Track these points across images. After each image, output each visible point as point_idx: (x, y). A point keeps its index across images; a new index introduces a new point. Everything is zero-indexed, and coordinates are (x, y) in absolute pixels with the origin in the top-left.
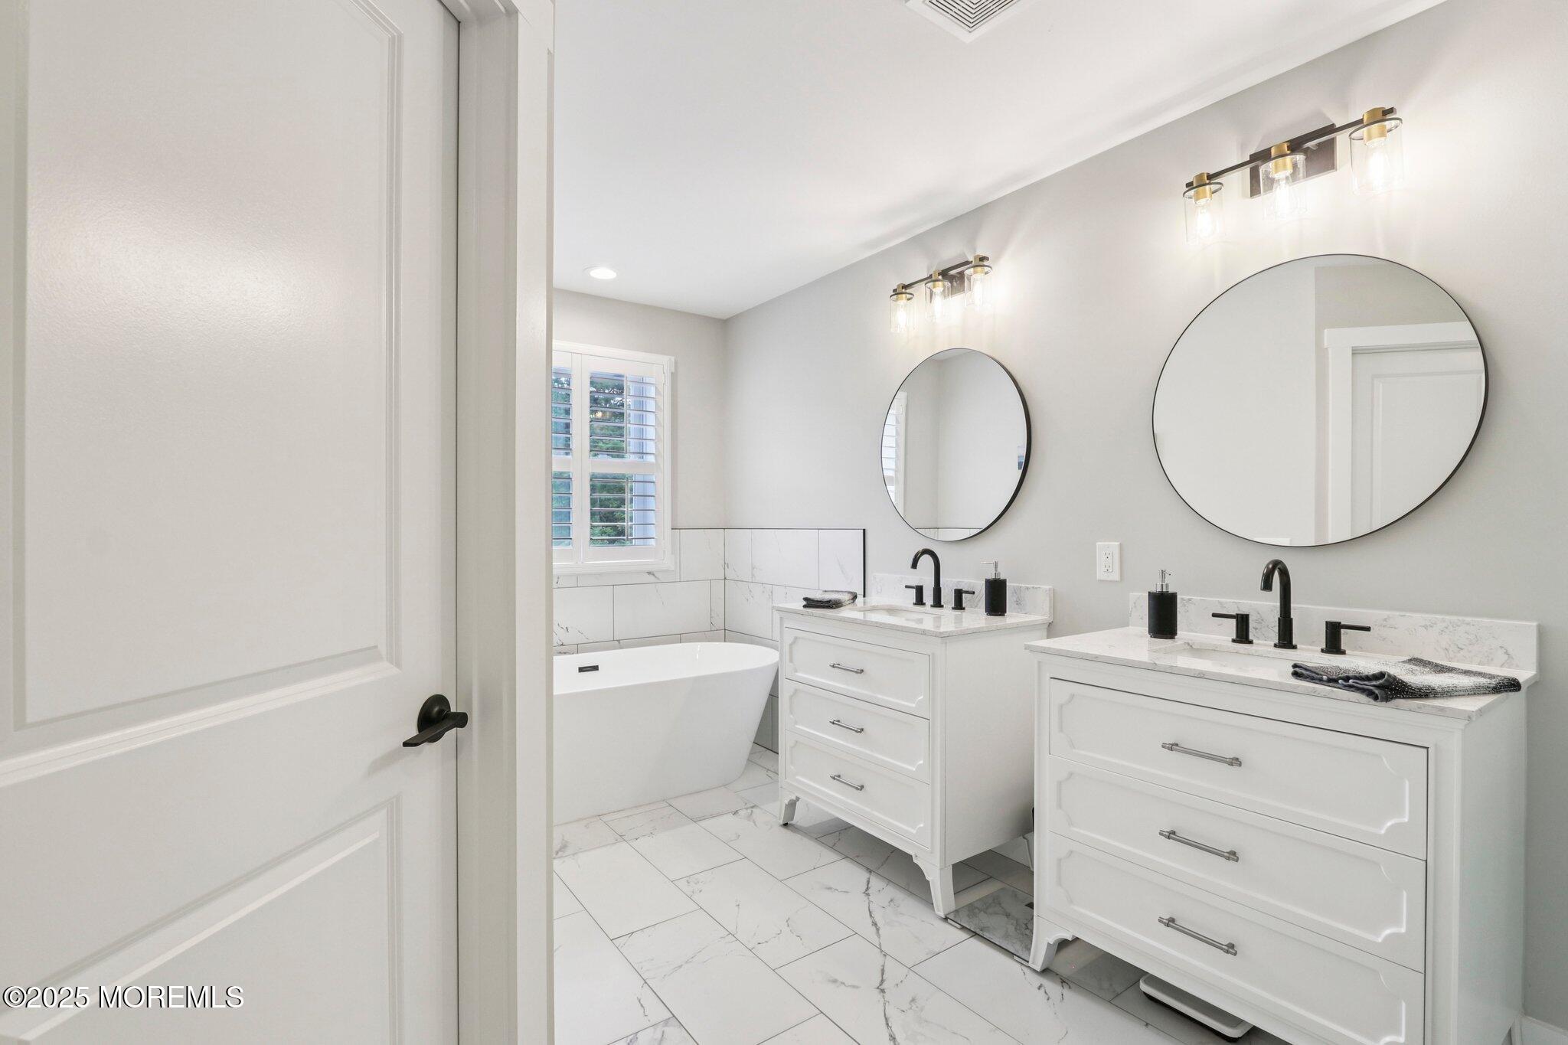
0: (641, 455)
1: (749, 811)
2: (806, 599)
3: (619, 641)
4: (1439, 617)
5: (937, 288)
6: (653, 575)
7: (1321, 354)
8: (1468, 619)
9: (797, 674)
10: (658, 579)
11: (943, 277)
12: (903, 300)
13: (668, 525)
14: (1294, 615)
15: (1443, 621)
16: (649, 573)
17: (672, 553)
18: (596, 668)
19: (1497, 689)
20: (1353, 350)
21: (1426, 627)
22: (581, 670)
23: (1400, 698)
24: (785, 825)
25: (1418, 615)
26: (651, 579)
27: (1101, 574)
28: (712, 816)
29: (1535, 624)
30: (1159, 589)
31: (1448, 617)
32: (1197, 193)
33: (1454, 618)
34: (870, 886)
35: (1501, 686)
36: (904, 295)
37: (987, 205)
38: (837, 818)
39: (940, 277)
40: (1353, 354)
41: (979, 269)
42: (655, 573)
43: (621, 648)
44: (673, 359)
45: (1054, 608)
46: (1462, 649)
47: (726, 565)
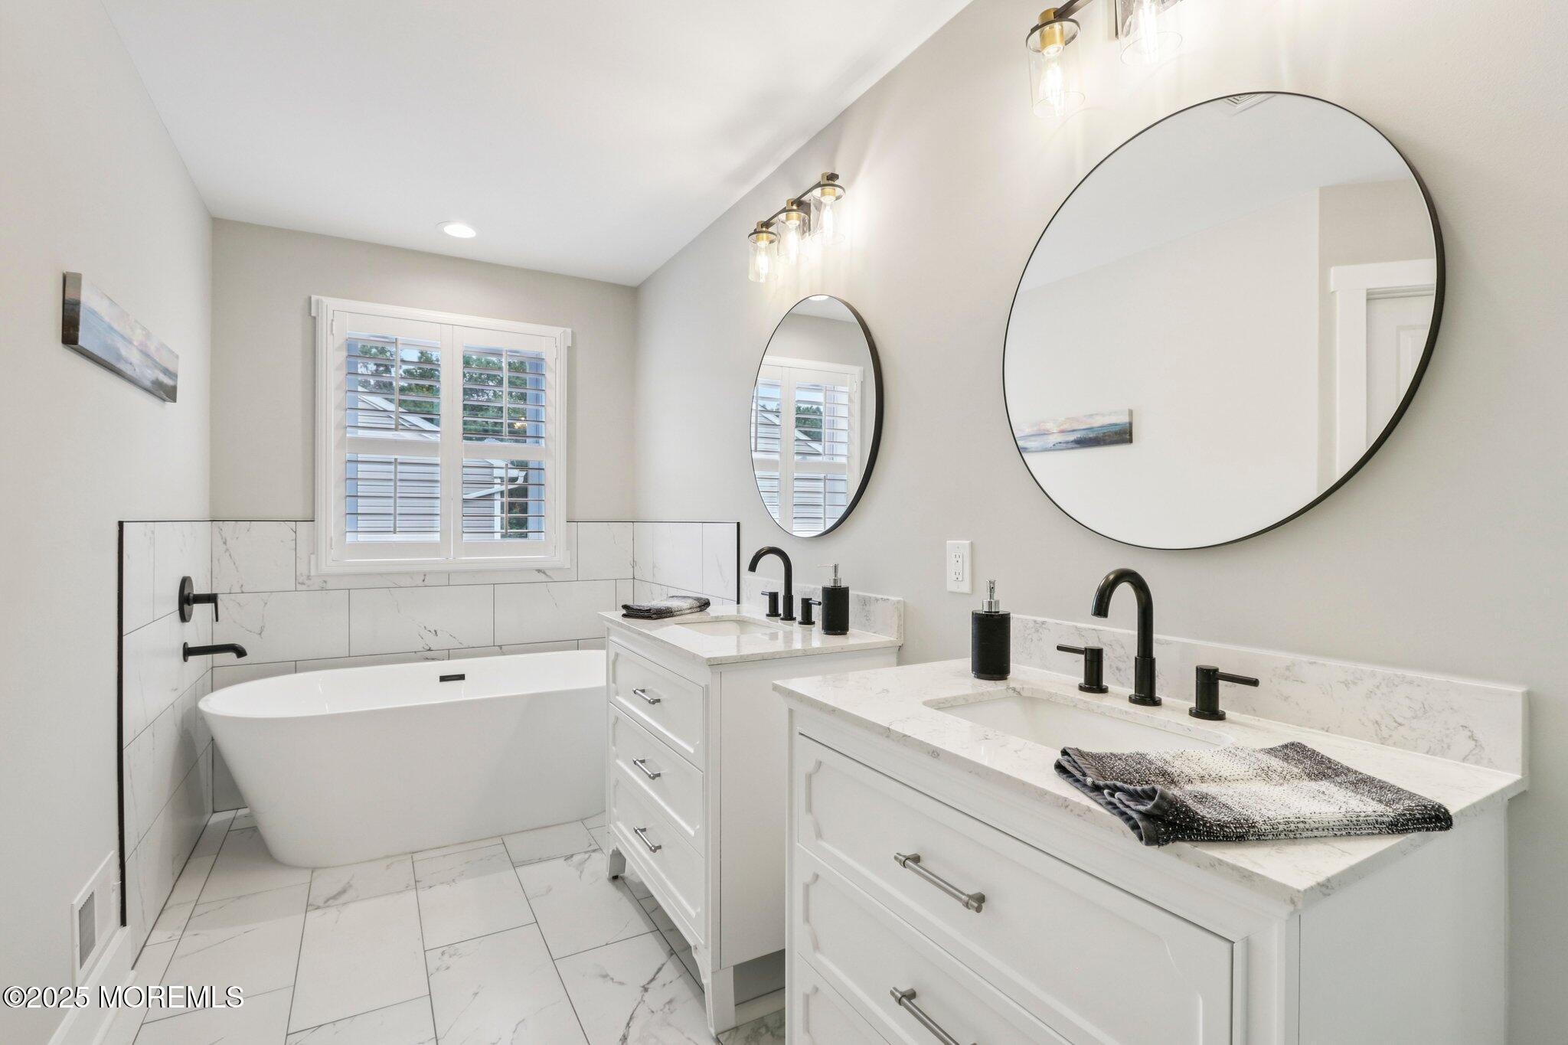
0: (535, 439)
1: (587, 856)
2: (625, 607)
3: (500, 647)
4: (1367, 668)
5: (791, 221)
6: (544, 573)
7: (1326, 298)
8: (1410, 674)
9: (617, 697)
10: (550, 577)
11: (798, 206)
12: (763, 241)
13: (564, 519)
14: (1157, 651)
15: (1373, 675)
16: (539, 571)
17: (567, 549)
18: (461, 677)
19: (1397, 826)
20: (1368, 294)
21: (1346, 684)
22: (443, 679)
23: (1183, 840)
24: (615, 878)
25: (1333, 663)
26: (542, 577)
27: (951, 586)
28: (540, 860)
29: (1520, 690)
30: (986, 609)
31: (1380, 670)
32: (1042, 37)
33: (1389, 671)
34: (657, 976)
35: (1409, 820)
36: (765, 235)
37: (846, 110)
38: (642, 883)
39: (795, 207)
40: (1368, 300)
41: (828, 189)
42: (547, 572)
43: (503, 654)
44: (569, 330)
45: (903, 628)
46: (1400, 724)
47: (634, 564)
